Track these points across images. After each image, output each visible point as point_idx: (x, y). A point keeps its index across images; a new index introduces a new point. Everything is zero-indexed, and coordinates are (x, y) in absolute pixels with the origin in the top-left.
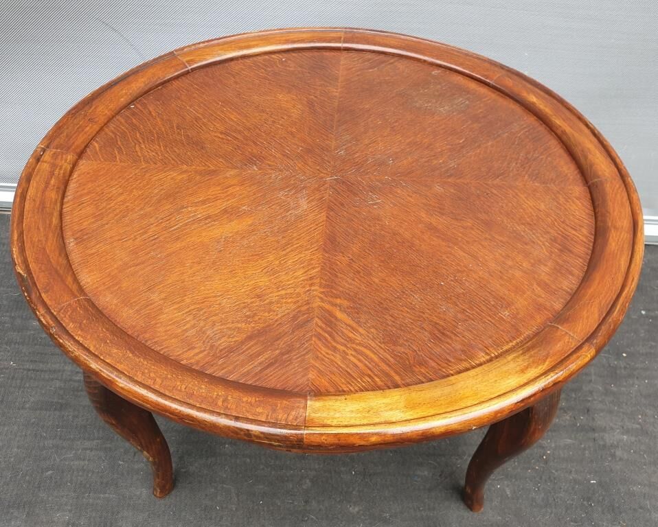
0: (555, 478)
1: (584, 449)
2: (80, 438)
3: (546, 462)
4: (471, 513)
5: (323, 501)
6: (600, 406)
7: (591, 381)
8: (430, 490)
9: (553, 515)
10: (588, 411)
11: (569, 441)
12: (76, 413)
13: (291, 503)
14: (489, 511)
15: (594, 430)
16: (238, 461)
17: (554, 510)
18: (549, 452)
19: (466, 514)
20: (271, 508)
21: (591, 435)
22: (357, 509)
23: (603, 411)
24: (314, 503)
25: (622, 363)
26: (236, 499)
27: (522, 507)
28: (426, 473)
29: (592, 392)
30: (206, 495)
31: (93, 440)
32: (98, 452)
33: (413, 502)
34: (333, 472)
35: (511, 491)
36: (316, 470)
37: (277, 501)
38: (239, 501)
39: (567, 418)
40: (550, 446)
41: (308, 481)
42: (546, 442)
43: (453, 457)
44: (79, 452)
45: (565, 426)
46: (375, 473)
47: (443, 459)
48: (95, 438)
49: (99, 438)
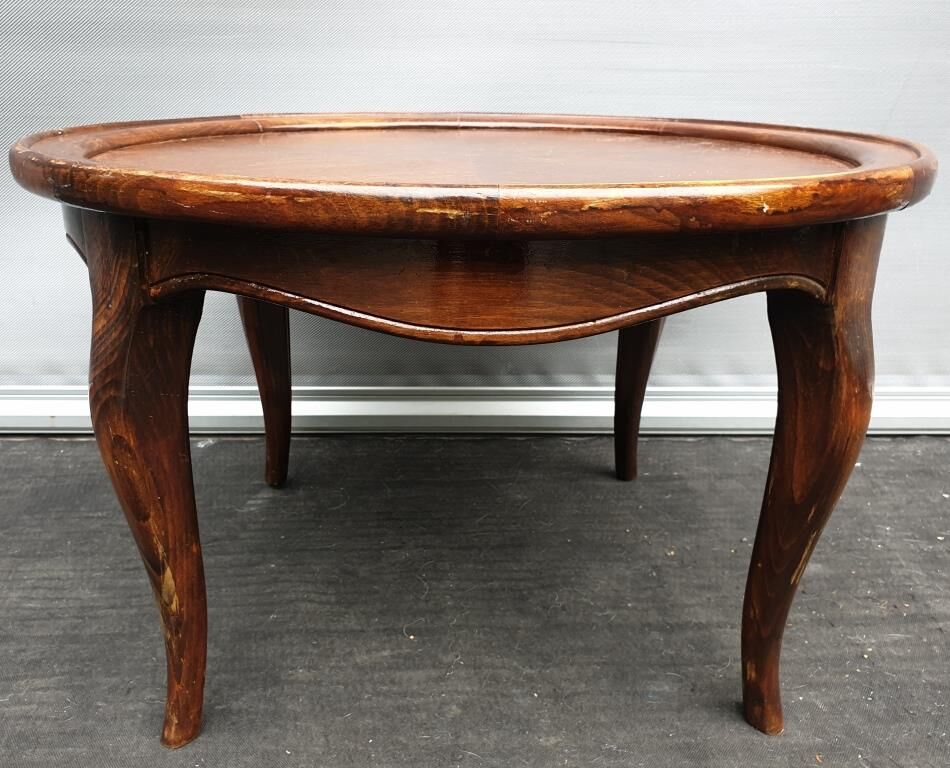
0: (896, 684)
1: (930, 644)
2: (26, 676)
3: (871, 662)
4: (766, 736)
5: (488, 732)
6: (929, 592)
7: (901, 566)
8: (680, 710)
9: (914, 732)
10: (913, 597)
11: (899, 636)
12: (23, 646)
13: (427, 739)
14: (793, 732)
15: (933, 618)
16: (323, 690)
17: (913, 725)
18: (870, 650)
19: (756, 737)
20: (391, 748)
21: (932, 625)
22: (553, 741)
23: (937, 597)
24: (470, 735)
25: (941, 547)
26: (322, 739)
27: (854, 723)
28: (667, 688)
29: (909, 578)
30: (265, 738)
31: (50, 677)
32: (59, 692)
33: (653, 728)
34: (499, 696)
35: (825, 704)
36: (467, 693)
37: (401, 738)
38: (328, 741)
39: (882, 607)
40: (868, 642)
41: (454, 707)
42: (860, 638)
43: (707, 666)
44: (22, 694)
45: (883, 619)
46: (575, 694)
47: (691, 669)
48: (54, 675)
49: (63, 674)
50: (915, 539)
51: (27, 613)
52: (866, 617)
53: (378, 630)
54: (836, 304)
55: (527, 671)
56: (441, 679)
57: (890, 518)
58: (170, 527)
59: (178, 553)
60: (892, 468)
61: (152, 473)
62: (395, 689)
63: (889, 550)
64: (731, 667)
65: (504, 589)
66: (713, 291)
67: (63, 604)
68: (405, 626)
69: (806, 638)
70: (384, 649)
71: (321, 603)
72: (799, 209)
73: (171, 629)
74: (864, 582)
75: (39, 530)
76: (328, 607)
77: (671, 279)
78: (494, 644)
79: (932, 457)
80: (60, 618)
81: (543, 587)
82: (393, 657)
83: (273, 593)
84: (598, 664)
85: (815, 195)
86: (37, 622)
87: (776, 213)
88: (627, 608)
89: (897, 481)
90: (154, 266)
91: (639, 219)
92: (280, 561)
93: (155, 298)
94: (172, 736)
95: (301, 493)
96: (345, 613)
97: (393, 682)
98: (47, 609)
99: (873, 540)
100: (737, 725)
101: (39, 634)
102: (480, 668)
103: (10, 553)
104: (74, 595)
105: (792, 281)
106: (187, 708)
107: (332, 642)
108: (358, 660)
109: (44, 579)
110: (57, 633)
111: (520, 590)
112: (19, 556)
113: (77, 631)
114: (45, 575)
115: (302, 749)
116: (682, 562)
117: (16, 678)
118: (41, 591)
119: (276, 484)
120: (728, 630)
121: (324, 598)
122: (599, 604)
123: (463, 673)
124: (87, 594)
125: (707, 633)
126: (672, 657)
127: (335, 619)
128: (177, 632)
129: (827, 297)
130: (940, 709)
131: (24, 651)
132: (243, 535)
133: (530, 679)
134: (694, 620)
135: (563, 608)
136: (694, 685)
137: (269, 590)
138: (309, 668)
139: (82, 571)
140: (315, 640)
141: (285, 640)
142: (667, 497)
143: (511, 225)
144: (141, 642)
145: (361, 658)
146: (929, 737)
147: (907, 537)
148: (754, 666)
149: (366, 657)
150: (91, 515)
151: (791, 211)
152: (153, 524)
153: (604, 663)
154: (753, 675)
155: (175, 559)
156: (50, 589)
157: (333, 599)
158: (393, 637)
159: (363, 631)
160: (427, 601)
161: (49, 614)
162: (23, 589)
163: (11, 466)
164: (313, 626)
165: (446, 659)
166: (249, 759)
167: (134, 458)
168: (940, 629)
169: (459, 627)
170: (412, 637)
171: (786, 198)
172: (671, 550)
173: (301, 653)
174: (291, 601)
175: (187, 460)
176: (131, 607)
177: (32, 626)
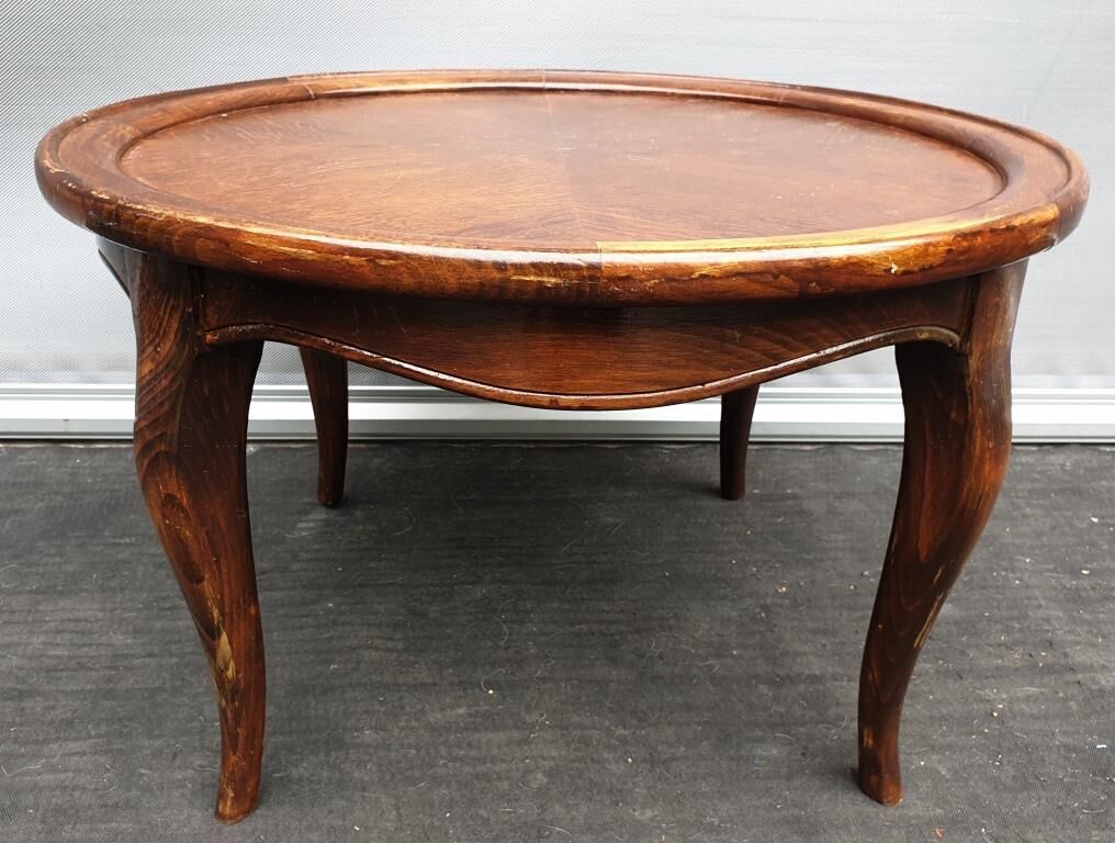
0: (1027, 746)
1: (1066, 699)
2: (58, 739)
3: (1001, 721)
4: (882, 808)
5: (577, 805)
6: (1070, 637)
7: (1040, 606)
8: (789, 778)
9: (1043, 801)
10: (1051, 644)
11: (1033, 690)
12: (52, 702)
13: (510, 813)
14: (913, 803)
15: (1072, 669)
16: (392, 755)
17: (1043, 794)
18: (1001, 706)
19: (870, 808)
20: (471, 823)
21: (1070, 677)
22: (649, 813)
23: (1078, 643)
24: (558, 808)
25: (1086, 583)
26: (394, 813)
27: (979, 791)
28: (775, 752)
29: (1048, 620)
30: (330, 812)
31: (85, 740)
32: (97, 757)
33: (759, 798)
34: (589, 762)
35: (949, 770)
36: (554, 759)
37: (482, 812)
38: (400, 815)
39: (1017, 657)
40: (998, 696)
41: (540, 776)
42: (990, 693)
43: (820, 726)
44: (55, 760)
45: (1016, 669)
46: (674, 759)
47: (802, 729)
48: (90, 737)
49: (100, 736)
50: (1058, 572)
51: (52, 662)
52: (997, 668)
53: (452, 684)
54: (971, 353)
55: (621, 731)
56: (524, 742)
57: (1031, 548)
58: (226, 589)
59: (235, 616)
60: (1036, 485)
61: (207, 534)
62: (473, 753)
63: (1028, 587)
64: (847, 728)
65: (593, 634)
66: (835, 349)
67: (92, 652)
68: (483, 679)
69: (931, 693)
70: (460, 706)
71: (387, 650)
72: (931, 267)
73: (226, 697)
74: (998, 627)
75: (58, 559)
76: (395, 654)
77: (789, 339)
78: (582, 700)
79: (1082, 471)
80: (90, 669)
81: (638, 631)
82: (470, 715)
83: (331, 638)
84: (699, 724)
85: (950, 251)
86: (64, 674)
87: (905, 273)
88: (733, 657)
89: (1042, 502)
90: (210, 311)
91: (754, 286)
92: (338, 599)
93: (211, 345)
94: (228, 811)
95: (359, 514)
96: (416, 663)
97: (470, 745)
98: (75, 657)
99: (1010, 575)
100: (851, 795)
101: (70, 687)
102: (567, 729)
103: (28, 588)
104: (104, 639)
105: (922, 332)
106: (244, 780)
107: (401, 698)
108: (431, 720)
109: (70, 620)
110: (89, 687)
111: (612, 635)
112: (38, 592)
113: (111, 685)
114: (70, 616)
115: (371, 824)
116: (795, 600)
117: (47, 741)
118: (67, 636)
119: (330, 503)
120: (845, 683)
121: (390, 644)
122: (700, 651)
123: (548, 735)
124: (120, 639)
125: (821, 688)
126: (781, 716)
127: (403, 670)
128: (233, 701)
129: (961, 344)
130: (1073, 776)
131: (53, 708)
132: (294, 566)
133: (623, 741)
134: (807, 671)
135: (661, 657)
136: (806, 748)
137: (327, 635)
138: (376, 729)
139: (112, 610)
140: (383, 695)
141: (347, 696)
142: (780, 520)
143: (615, 294)
144: (185, 699)
145: (435, 717)
146: (1059, 807)
147: (1050, 571)
148: (871, 733)
149: (439, 716)
150: (117, 541)
151: (923, 270)
152: (207, 587)
153: (706, 723)
154: (871, 742)
155: (232, 621)
156: (77, 633)
157: (400, 645)
158: (470, 691)
159: (434, 684)
160: (507, 648)
161: (79, 663)
162: (46, 632)
163: (19, 479)
164: (379, 678)
165: (531, 718)
166: (315, 836)
167: (187, 518)
168: (1079, 682)
169: (543, 679)
170: (491, 692)
171: (917, 257)
172: (782, 585)
173: (366, 712)
174: (352, 649)
175: (244, 515)
176: (171, 655)
177: (59, 679)
